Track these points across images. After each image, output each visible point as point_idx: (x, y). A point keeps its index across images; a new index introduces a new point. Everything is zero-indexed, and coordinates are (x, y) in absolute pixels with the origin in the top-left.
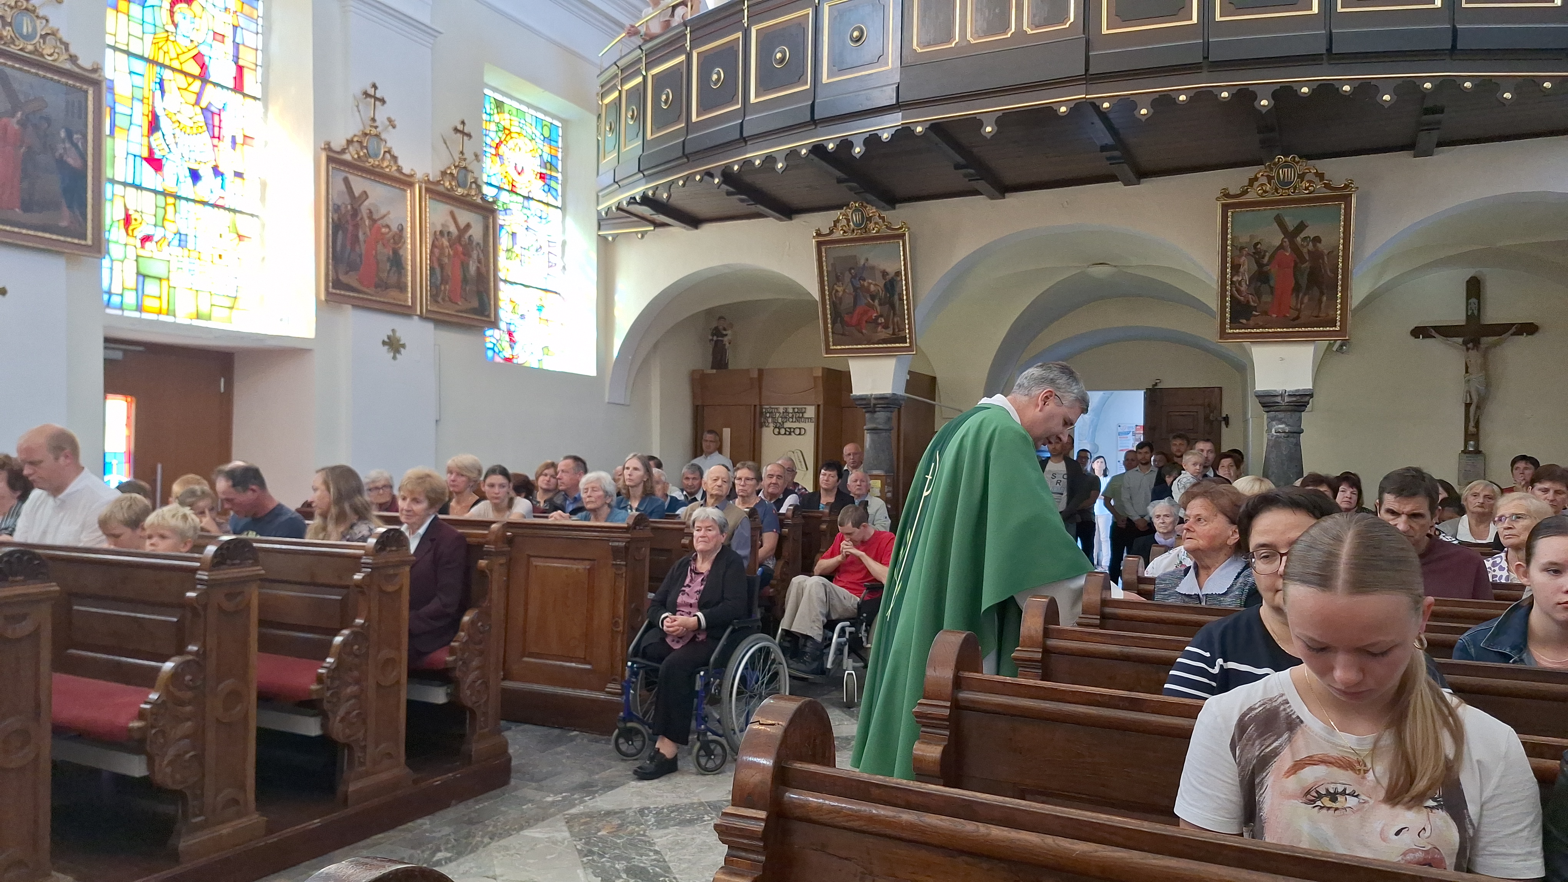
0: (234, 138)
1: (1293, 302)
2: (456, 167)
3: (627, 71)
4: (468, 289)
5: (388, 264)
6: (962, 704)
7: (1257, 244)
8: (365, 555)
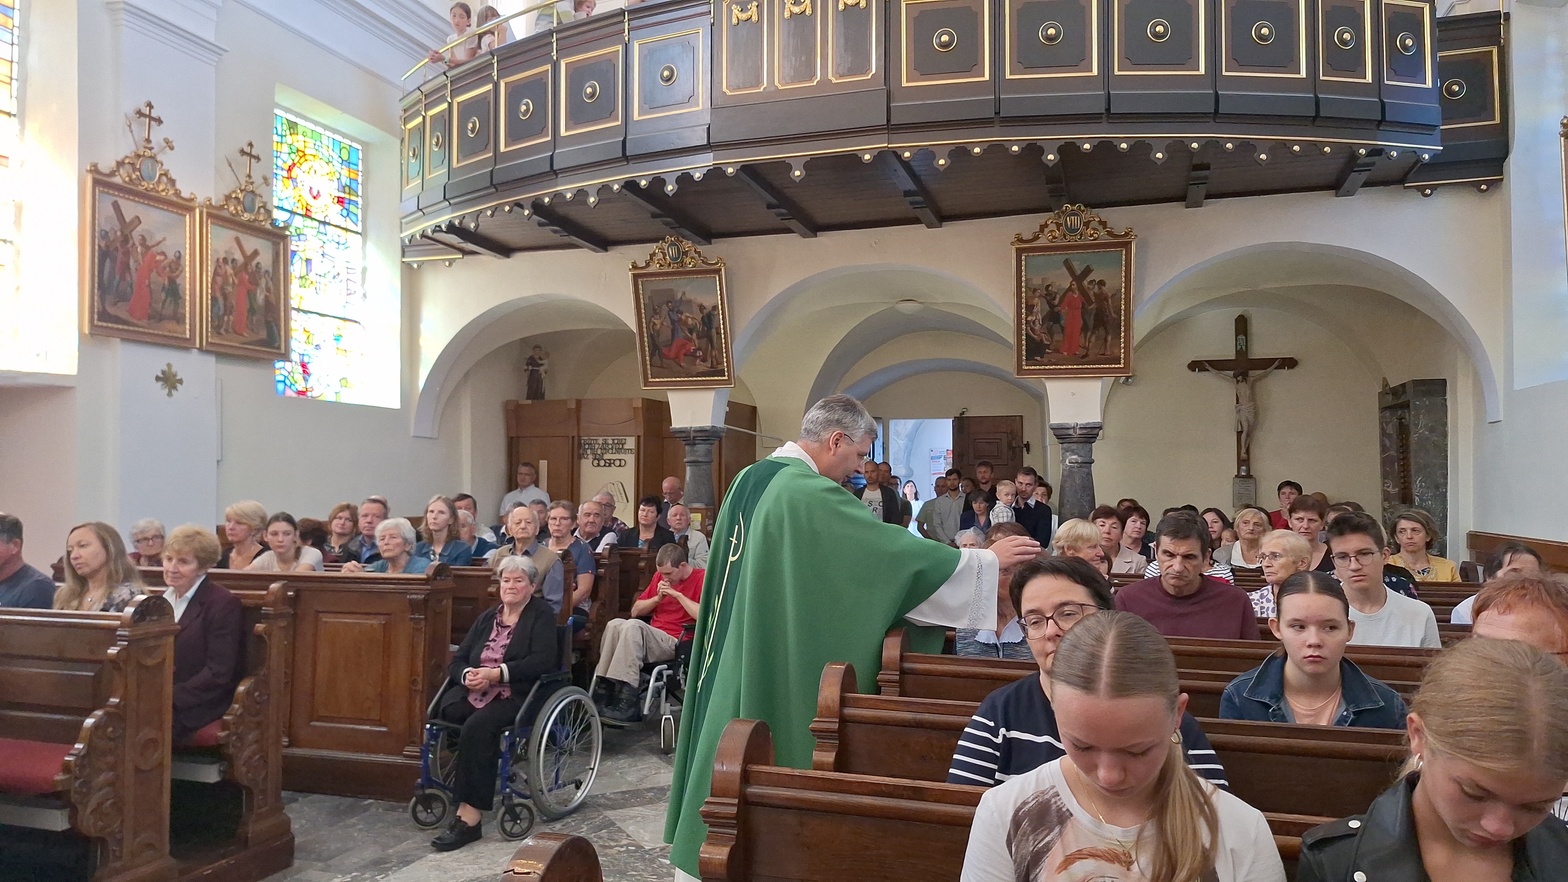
1: (1082, 341)
2: (242, 191)
3: (431, 98)
4: (254, 318)
5: (163, 295)
6: (751, 799)
7: (1048, 286)
8: (122, 626)
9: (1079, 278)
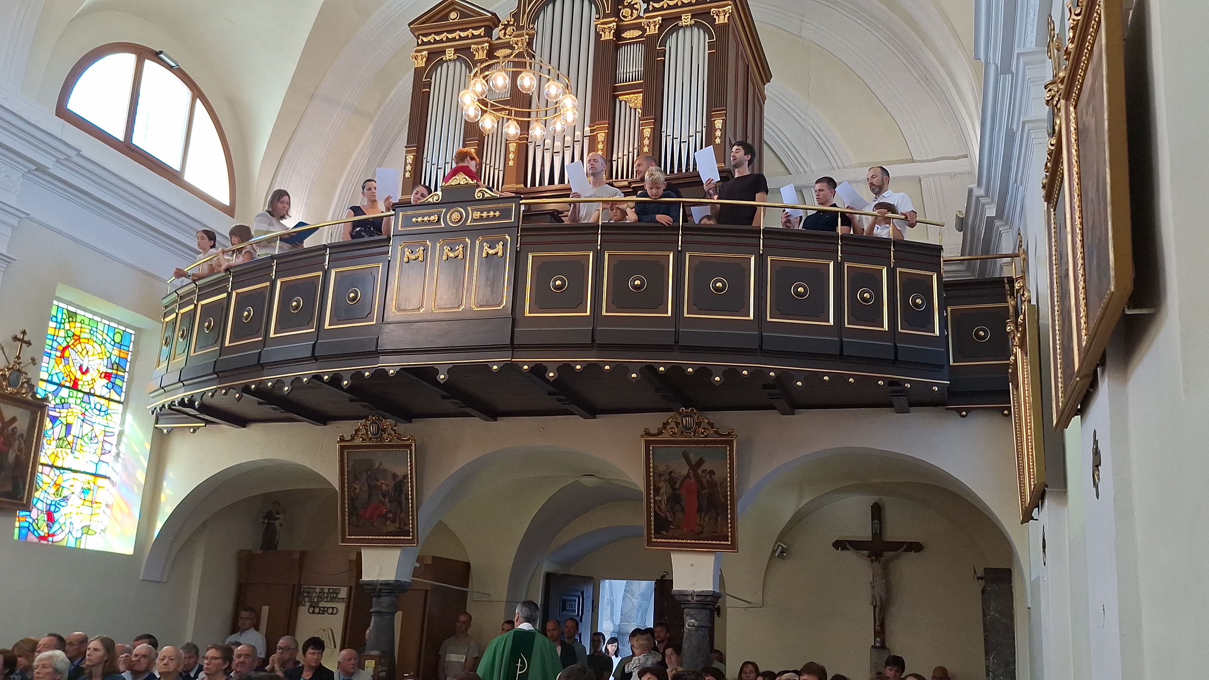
1: (698, 520)
7: (671, 472)
9: (694, 467)
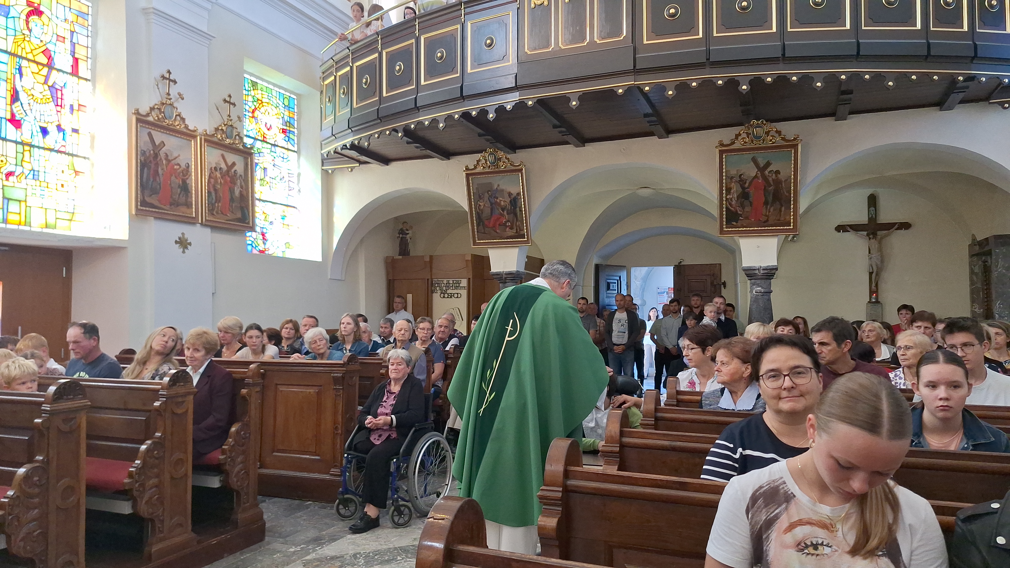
0: (72, 106)
1: (764, 211)
2: (225, 125)
3: (339, 64)
4: (234, 205)
5: (179, 190)
6: (571, 488)
7: (741, 175)
8: (162, 389)
9: (762, 169)
